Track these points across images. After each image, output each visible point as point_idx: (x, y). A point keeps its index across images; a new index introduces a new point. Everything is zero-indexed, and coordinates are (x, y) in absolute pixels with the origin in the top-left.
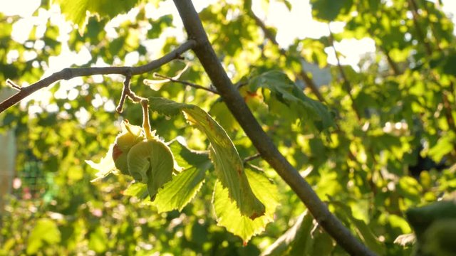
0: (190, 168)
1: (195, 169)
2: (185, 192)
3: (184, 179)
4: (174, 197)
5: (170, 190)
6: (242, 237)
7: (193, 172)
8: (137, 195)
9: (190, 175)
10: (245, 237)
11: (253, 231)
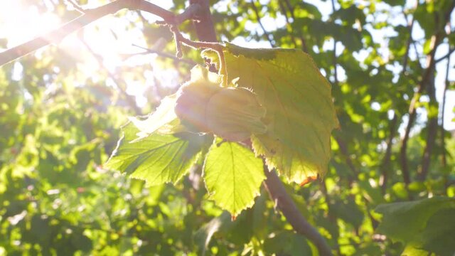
0: (177, 141)
1: (182, 142)
2: (178, 165)
3: (173, 152)
4: (164, 170)
5: (158, 164)
6: (231, 211)
7: (181, 145)
8: (120, 169)
9: (179, 148)
10: (235, 211)
11: (245, 205)
